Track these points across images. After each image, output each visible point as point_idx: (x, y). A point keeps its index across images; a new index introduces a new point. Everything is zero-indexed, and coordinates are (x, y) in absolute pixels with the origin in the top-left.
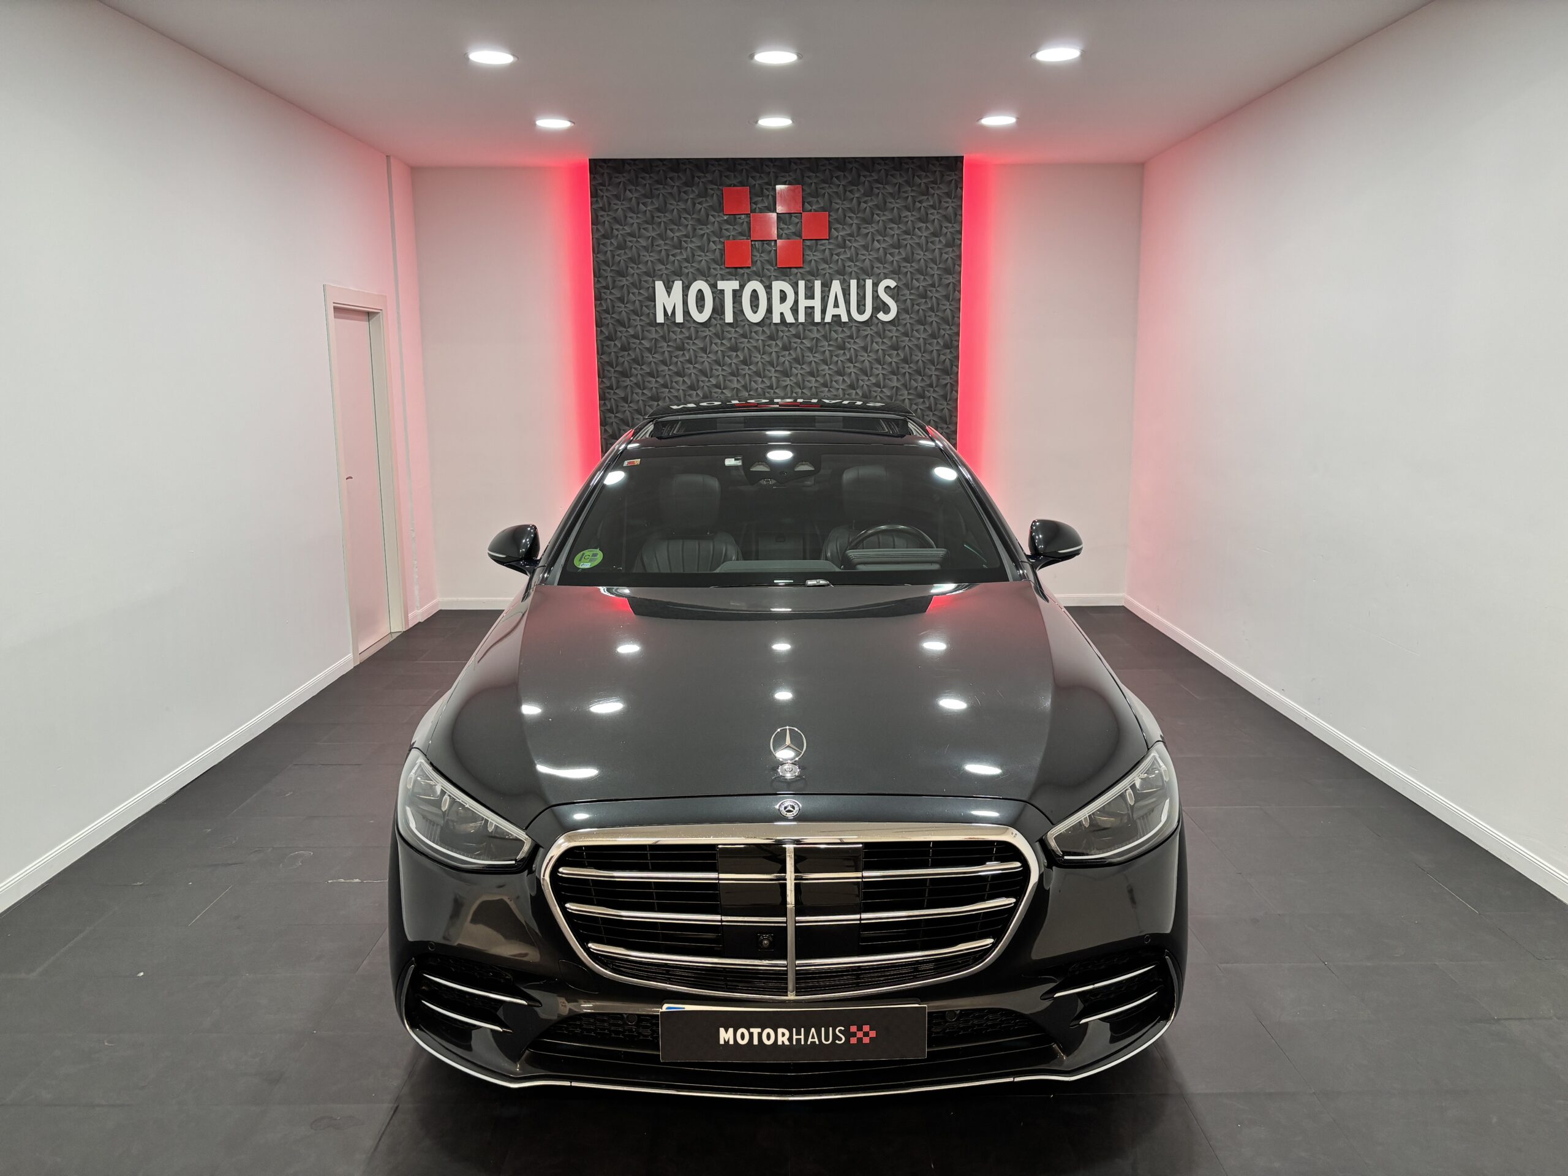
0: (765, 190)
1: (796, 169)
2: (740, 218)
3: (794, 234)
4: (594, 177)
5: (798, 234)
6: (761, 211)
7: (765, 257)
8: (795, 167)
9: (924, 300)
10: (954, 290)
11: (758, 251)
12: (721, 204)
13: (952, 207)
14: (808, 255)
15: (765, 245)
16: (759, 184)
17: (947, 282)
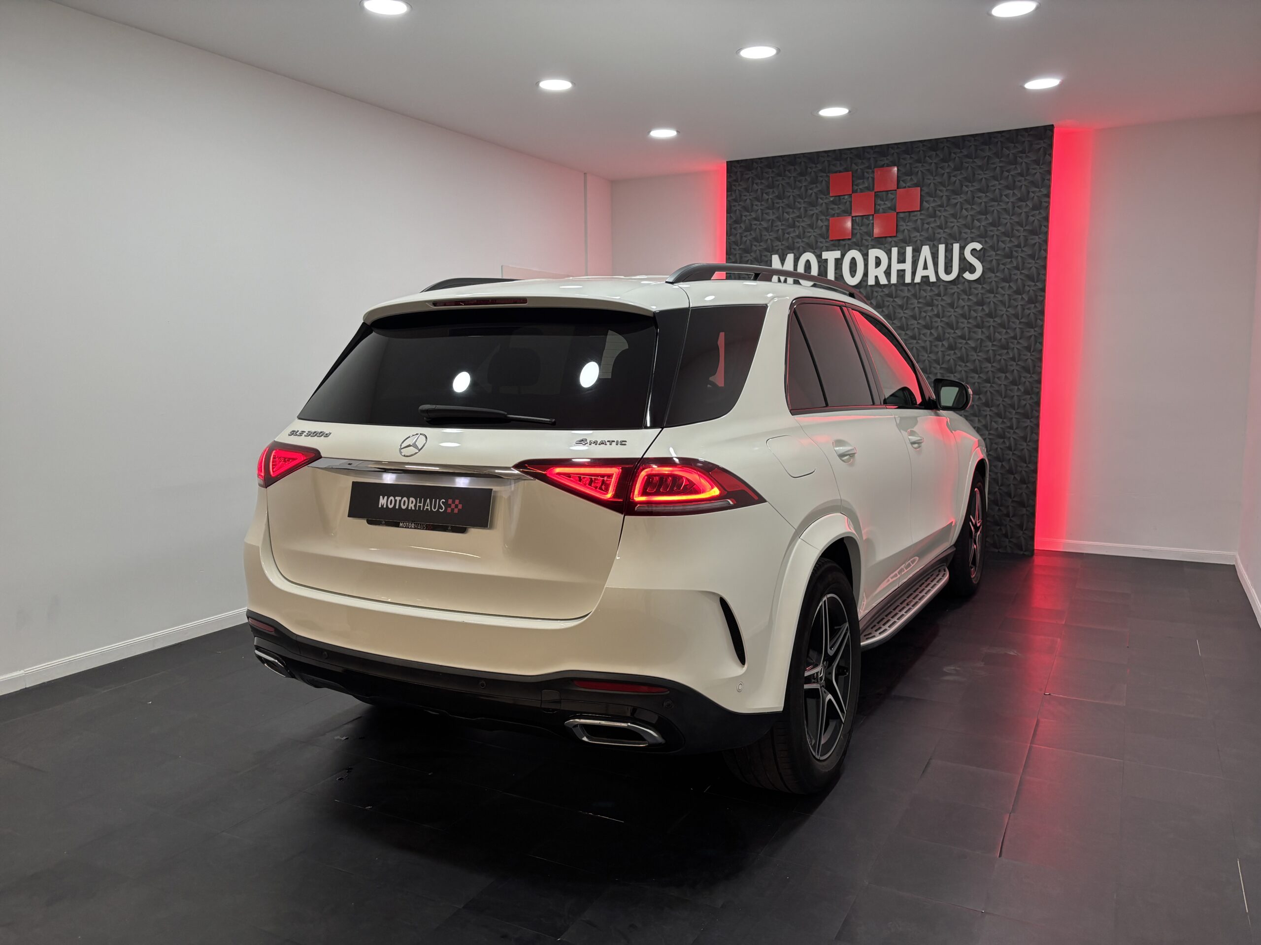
0: (865, 173)
1: (893, 154)
2: (844, 199)
3: (890, 208)
4: (730, 175)
5: (893, 208)
6: (862, 191)
7: (864, 229)
8: (892, 151)
9: (1009, 260)
10: (1040, 250)
11: (858, 225)
12: (828, 187)
13: (1040, 172)
14: (901, 225)
15: (865, 220)
16: (861, 169)
17: (1033, 242)
